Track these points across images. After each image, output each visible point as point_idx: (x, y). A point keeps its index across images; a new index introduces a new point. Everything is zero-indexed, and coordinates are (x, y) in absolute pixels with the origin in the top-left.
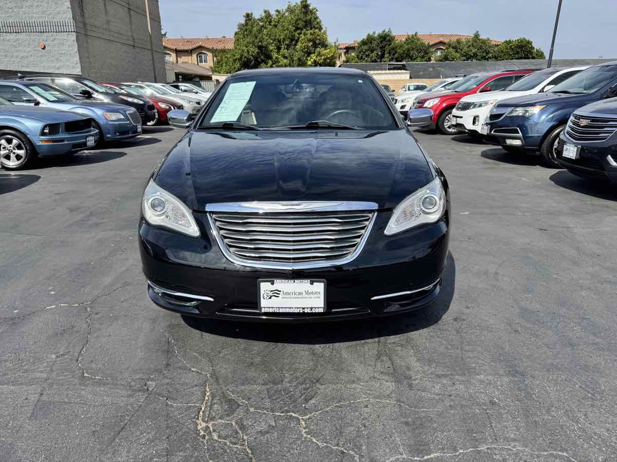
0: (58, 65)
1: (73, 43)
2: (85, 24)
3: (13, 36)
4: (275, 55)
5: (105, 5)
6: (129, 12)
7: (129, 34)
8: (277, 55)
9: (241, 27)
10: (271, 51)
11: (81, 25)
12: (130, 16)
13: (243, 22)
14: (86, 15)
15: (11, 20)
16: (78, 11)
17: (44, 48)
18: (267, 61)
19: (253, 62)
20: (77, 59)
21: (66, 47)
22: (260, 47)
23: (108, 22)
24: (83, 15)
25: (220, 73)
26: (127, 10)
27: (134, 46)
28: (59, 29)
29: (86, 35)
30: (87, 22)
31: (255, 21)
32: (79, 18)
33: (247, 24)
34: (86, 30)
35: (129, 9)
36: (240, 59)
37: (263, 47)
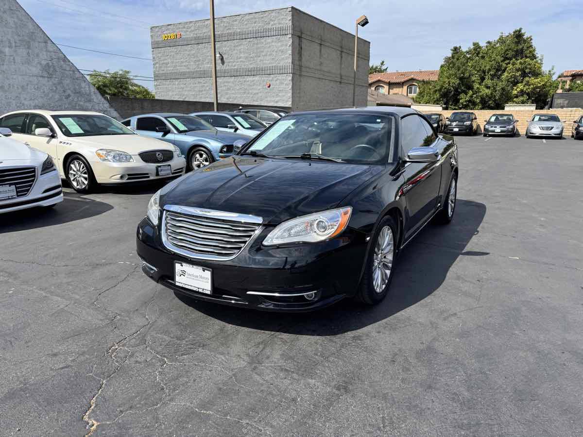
0: (277, 99)
1: (289, 82)
2: (301, 66)
3: (250, 79)
4: (476, 86)
5: (320, 51)
6: (341, 54)
7: (339, 72)
8: (478, 86)
9: (447, 60)
10: (473, 82)
11: (297, 67)
12: (342, 57)
13: (450, 55)
14: (303, 59)
15: (251, 66)
16: (297, 57)
17: (269, 87)
18: (467, 91)
19: (453, 92)
20: (290, 94)
21: (284, 86)
22: (461, 79)
23: (321, 64)
24: (300, 60)
25: (420, 103)
26: (339, 52)
27: (340, 82)
28: (281, 71)
29: (300, 75)
30: (303, 65)
31: (462, 53)
32: (297, 62)
33: (453, 57)
34: (300, 70)
35: (342, 52)
36: (440, 90)
37: (465, 79)
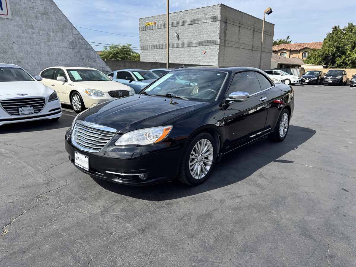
0: (209, 61)
1: (217, 50)
2: (225, 40)
3: (194, 48)
4: (348, 52)
5: (239, 30)
6: (254, 32)
7: (251, 44)
8: (350, 52)
9: (329, 35)
10: (347, 49)
11: (223, 41)
12: (254, 34)
13: (331, 32)
14: (227, 36)
15: (195, 41)
16: (223, 35)
17: (205, 53)
18: (342, 56)
19: (331, 57)
20: (217, 58)
21: (214, 53)
22: (338, 48)
23: (239, 39)
24: (225, 36)
25: (308, 64)
26: (252, 31)
27: (252, 50)
28: (212, 44)
29: (225, 46)
30: (227, 39)
31: (340, 30)
32: (223, 38)
33: (333, 33)
34: (225, 43)
35: (254, 31)
36: (322, 55)
37: (341, 47)
